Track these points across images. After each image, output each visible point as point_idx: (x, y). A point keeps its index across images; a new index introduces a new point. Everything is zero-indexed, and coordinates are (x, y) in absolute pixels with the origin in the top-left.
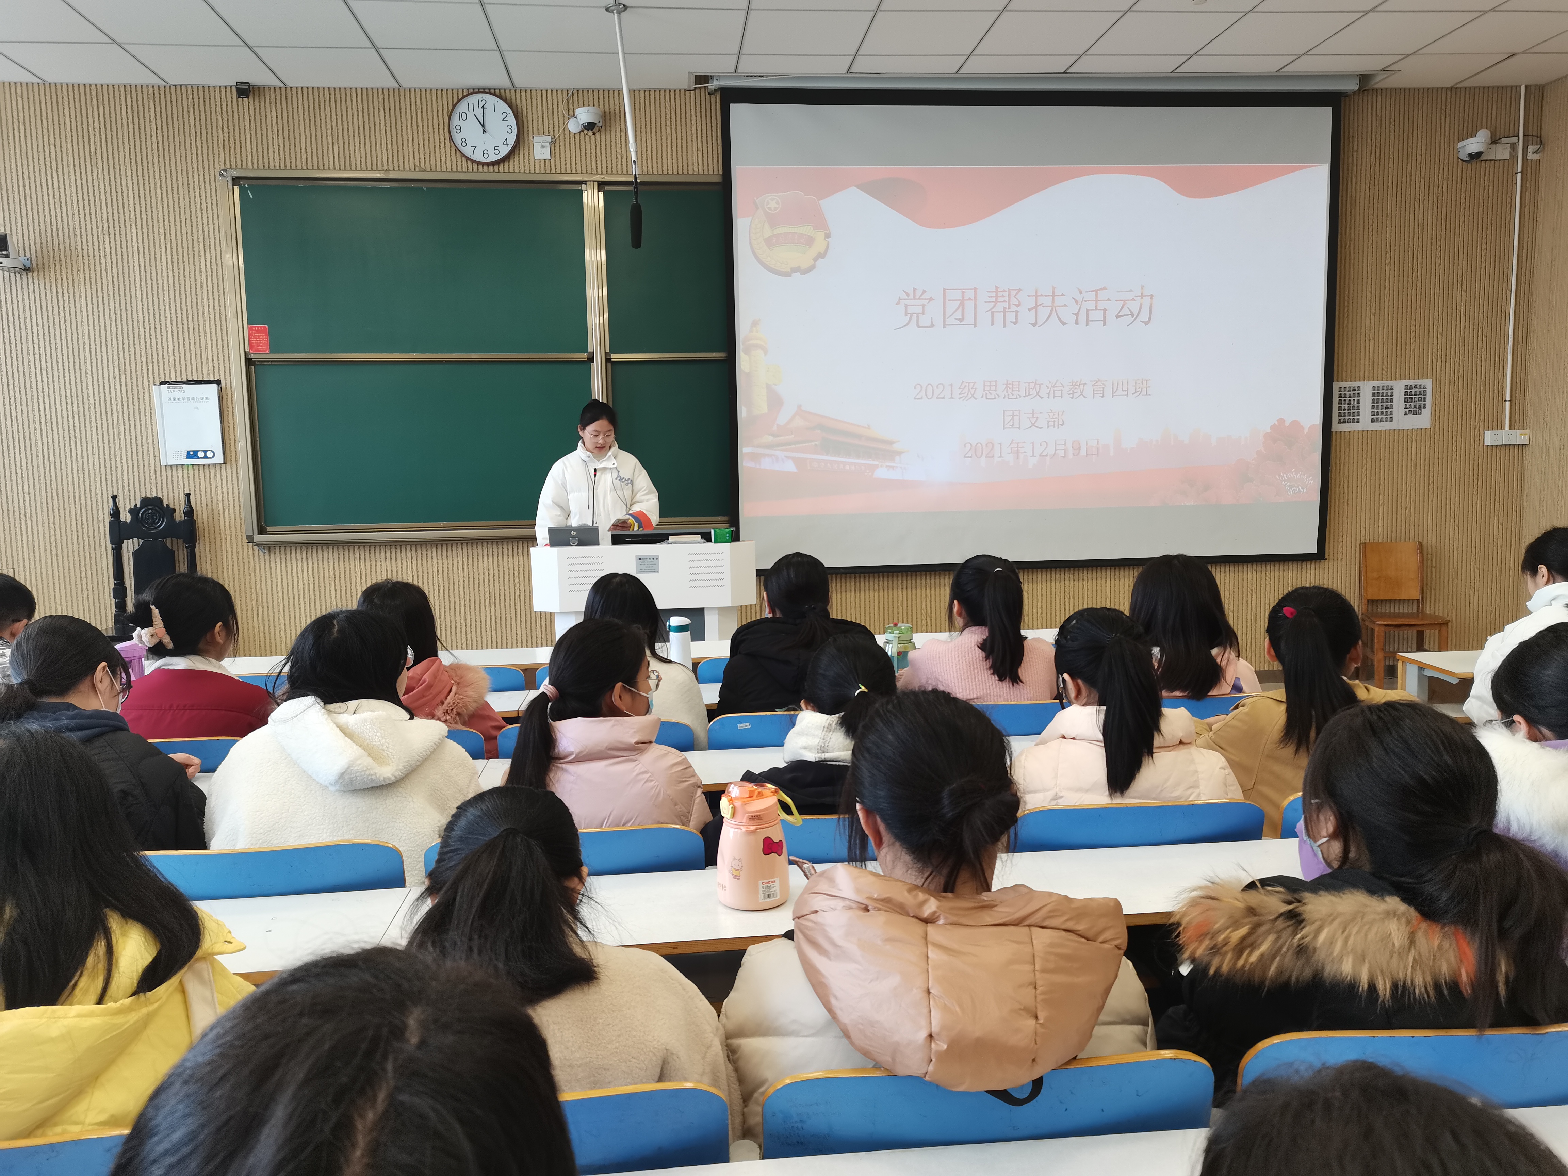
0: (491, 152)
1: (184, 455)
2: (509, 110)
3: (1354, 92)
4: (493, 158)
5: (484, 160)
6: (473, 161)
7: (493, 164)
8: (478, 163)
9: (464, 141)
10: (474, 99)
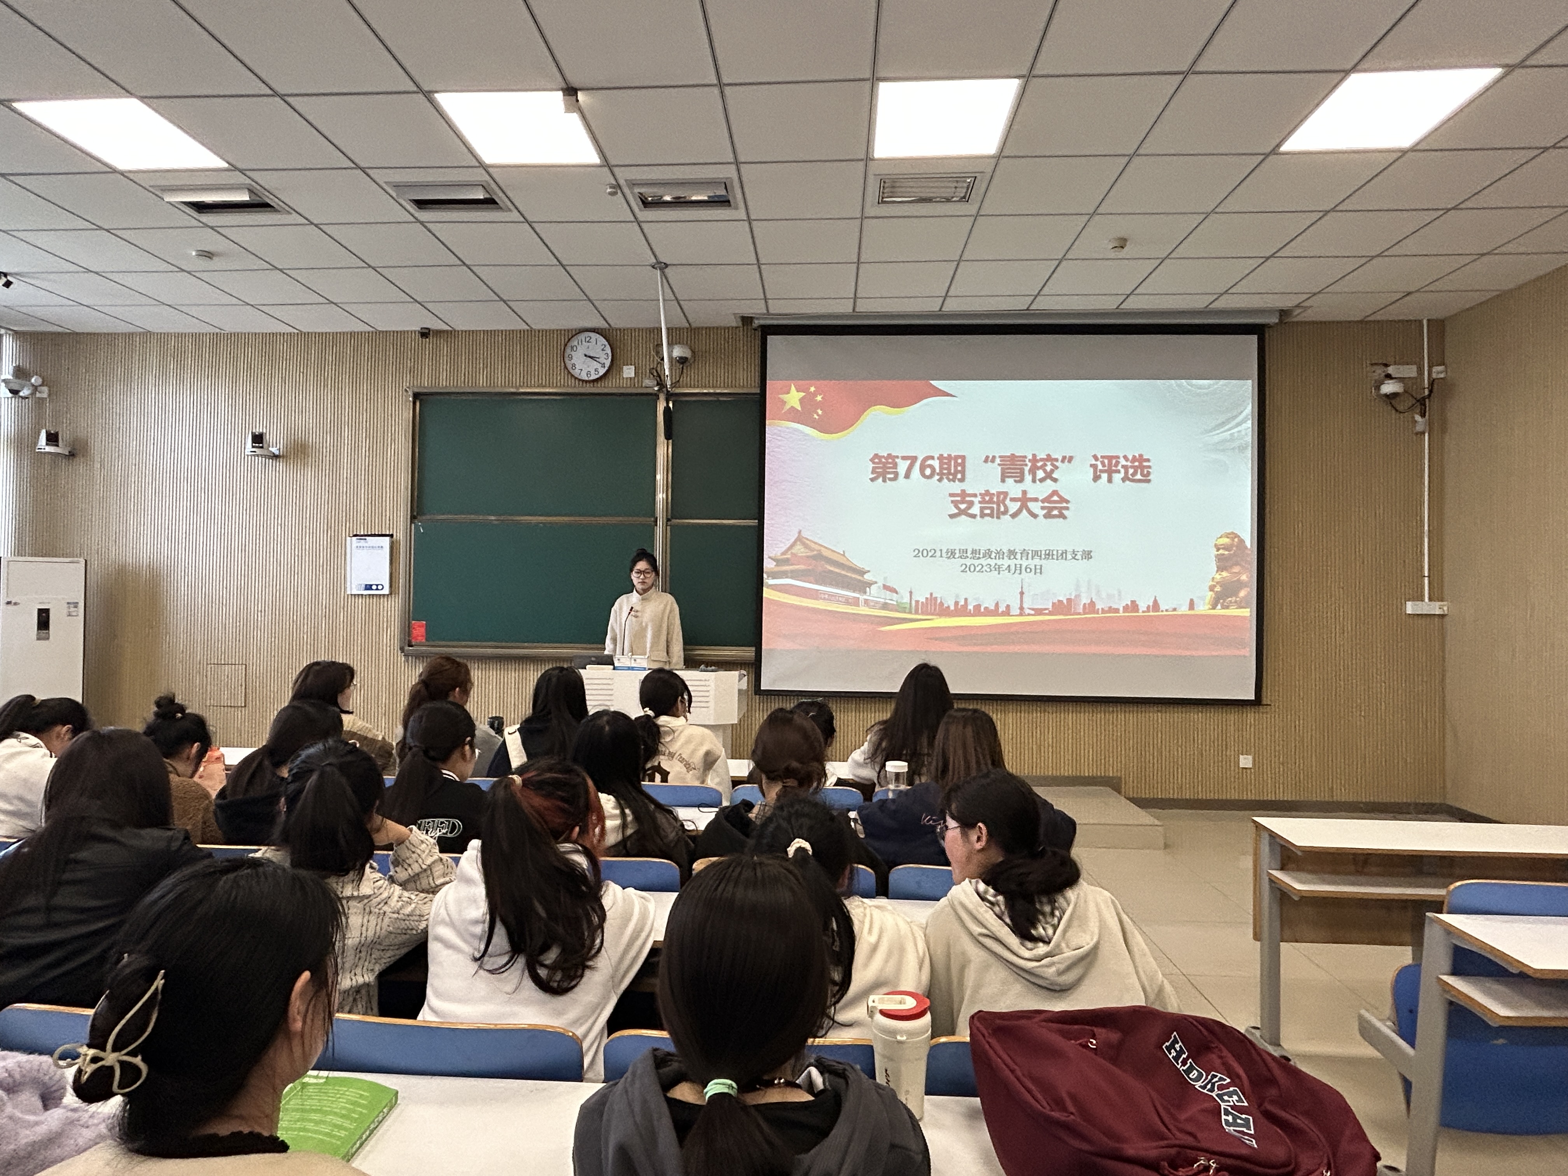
0: (593, 372)
1: (363, 586)
2: (606, 343)
3: (1277, 324)
4: (594, 377)
5: (587, 379)
6: (580, 380)
7: (594, 381)
8: (583, 381)
9: (574, 365)
10: (582, 336)
